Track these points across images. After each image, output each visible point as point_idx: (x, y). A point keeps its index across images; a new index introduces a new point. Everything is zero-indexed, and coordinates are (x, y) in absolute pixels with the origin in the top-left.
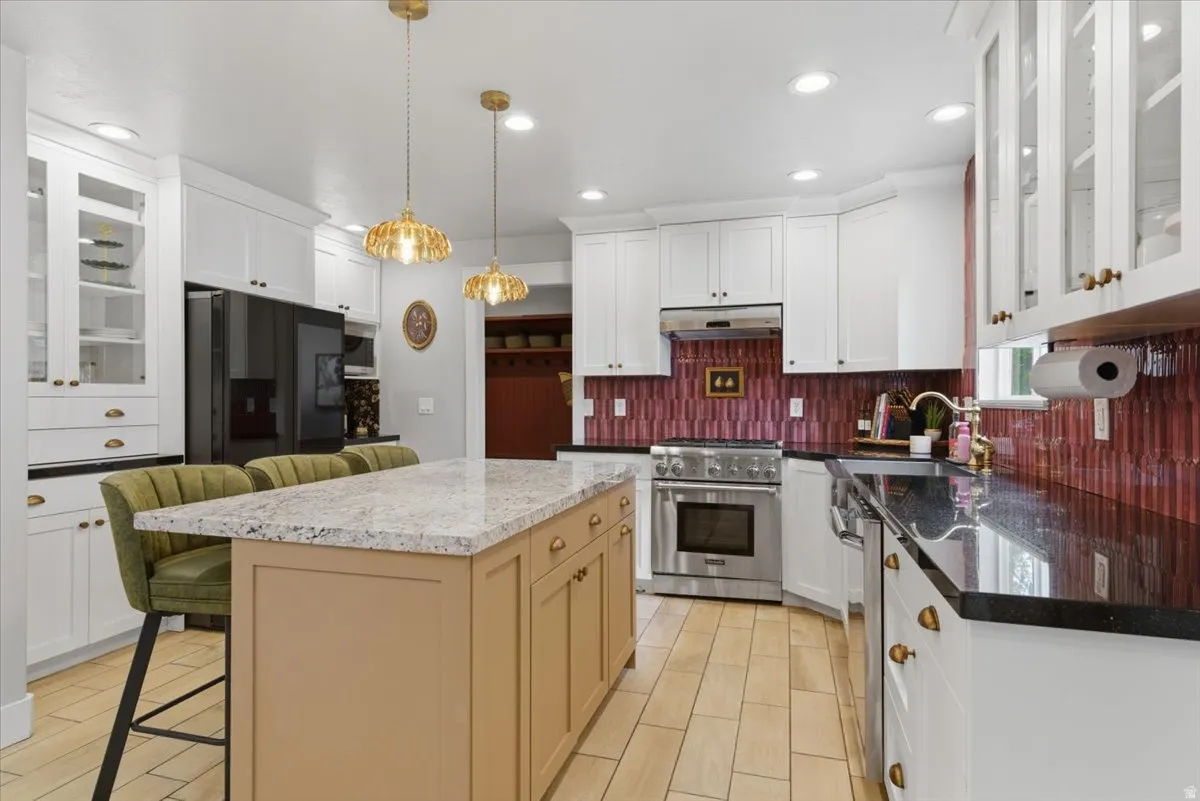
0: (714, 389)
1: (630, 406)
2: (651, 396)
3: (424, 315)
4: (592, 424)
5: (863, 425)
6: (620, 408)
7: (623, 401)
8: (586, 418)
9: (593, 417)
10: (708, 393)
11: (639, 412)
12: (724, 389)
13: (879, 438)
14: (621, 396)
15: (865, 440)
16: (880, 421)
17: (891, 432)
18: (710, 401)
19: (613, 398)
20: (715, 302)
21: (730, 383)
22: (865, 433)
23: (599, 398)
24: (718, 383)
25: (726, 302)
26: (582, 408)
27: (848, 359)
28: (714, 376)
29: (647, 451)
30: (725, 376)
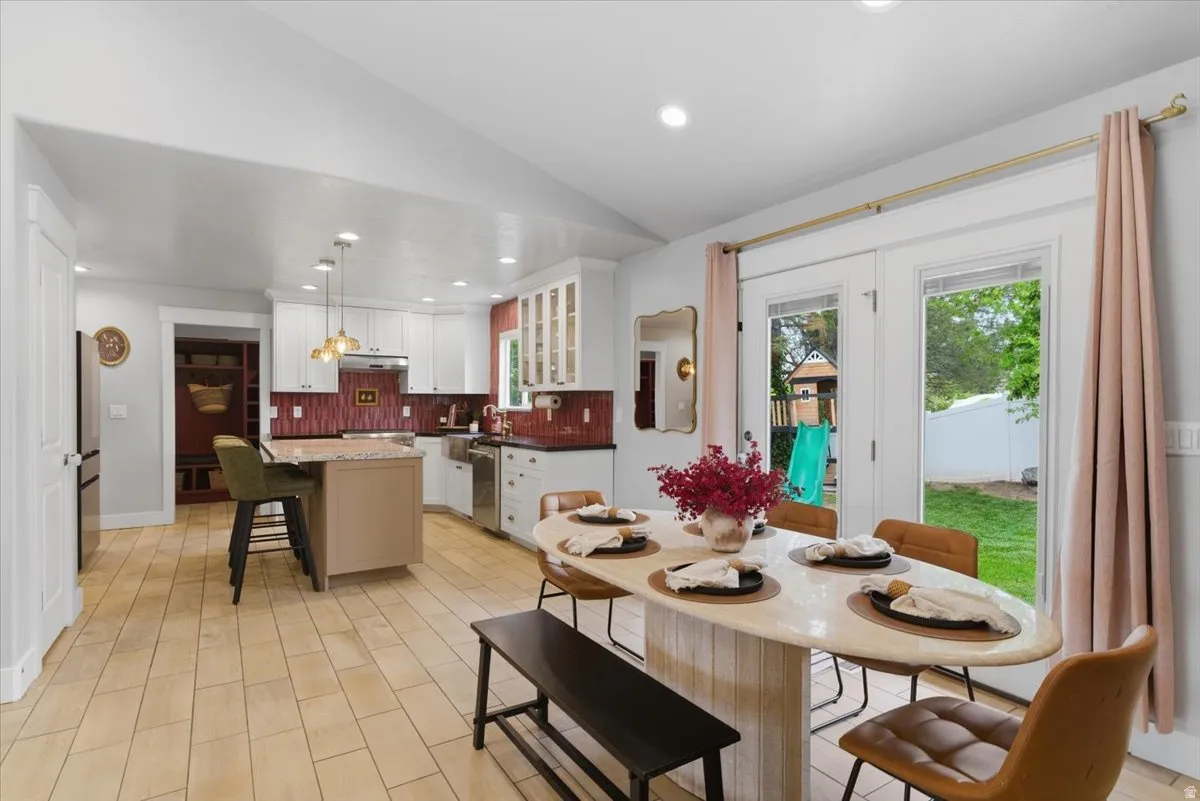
0: (360, 401)
1: (305, 412)
2: (320, 405)
3: (116, 339)
4: (276, 422)
5: (443, 420)
6: (298, 412)
7: (300, 408)
8: (272, 419)
9: (277, 419)
10: (357, 404)
11: (311, 416)
12: (366, 401)
13: (452, 426)
14: (298, 404)
15: (444, 427)
16: (452, 418)
17: (457, 424)
18: (358, 409)
19: (292, 405)
20: (372, 353)
21: (370, 398)
22: (443, 424)
23: (282, 406)
24: (363, 397)
25: (378, 354)
26: (267, 413)
27: (439, 388)
28: (361, 393)
29: (341, 437)
30: (367, 393)
